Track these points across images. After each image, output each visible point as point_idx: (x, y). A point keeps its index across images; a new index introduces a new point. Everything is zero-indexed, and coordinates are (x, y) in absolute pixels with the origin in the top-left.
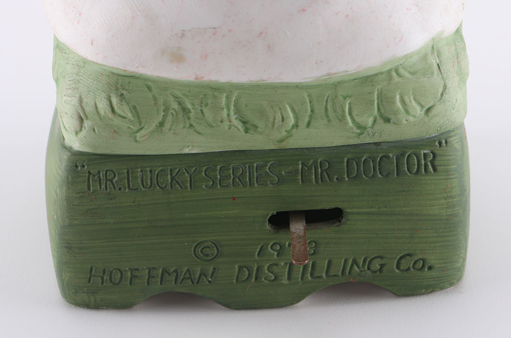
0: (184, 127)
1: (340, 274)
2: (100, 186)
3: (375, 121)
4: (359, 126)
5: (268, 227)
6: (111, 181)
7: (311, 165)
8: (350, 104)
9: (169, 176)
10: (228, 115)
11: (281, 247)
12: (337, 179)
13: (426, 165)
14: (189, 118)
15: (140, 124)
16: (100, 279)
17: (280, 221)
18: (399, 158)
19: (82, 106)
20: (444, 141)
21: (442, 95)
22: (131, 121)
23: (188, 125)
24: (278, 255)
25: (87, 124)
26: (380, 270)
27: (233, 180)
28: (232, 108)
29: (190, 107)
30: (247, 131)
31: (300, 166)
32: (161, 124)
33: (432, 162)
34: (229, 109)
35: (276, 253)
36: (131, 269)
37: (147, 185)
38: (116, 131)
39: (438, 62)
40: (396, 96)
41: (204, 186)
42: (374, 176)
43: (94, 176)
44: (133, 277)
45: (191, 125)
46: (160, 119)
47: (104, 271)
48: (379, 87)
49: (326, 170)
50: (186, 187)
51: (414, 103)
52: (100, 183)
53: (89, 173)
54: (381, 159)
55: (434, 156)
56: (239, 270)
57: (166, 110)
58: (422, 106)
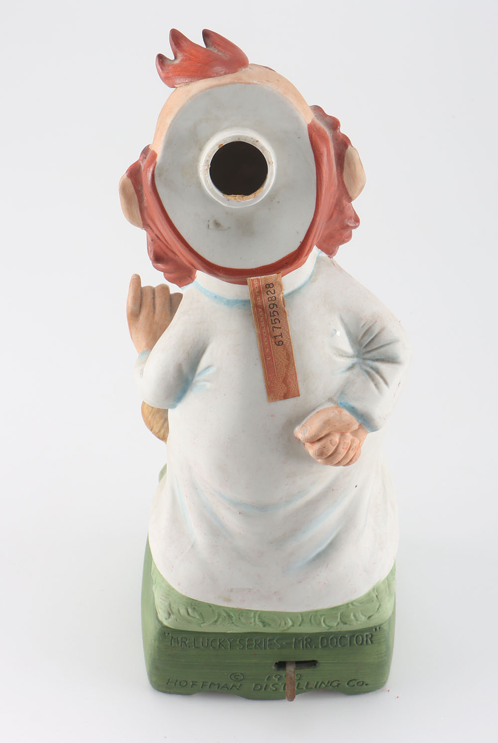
0: (228, 624)
1: (314, 687)
2: (178, 644)
3: (338, 624)
4: (328, 626)
5: (273, 668)
6: (185, 642)
7: (301, 640)
8: (324, 618)
9: (218, 642)
10: (255, 621)
11: (280, 676)
12: (315, 647)
13: (367, 641)
14: (232, 620)
15: (204, 620)
16: (174, 684)
17: (281, 665)
18: (351, 637)
19: (170, 608)
20: (378, 628)
21: (378, 609)
22: (198, 619)
23: (231, 622)
24: (278, 680)
25: (172, 616)
26: (337, 686)
27: (255, 646)
28: (257, 617)
29: (233, 615)
30: (264, 626)
31: (294, 640)
32: (216, 621)
33: (370, 639)
34: (255, 618)
35: (277, 679)
36: (192, 682)
37: (205, 645)
38: (189, 622)
39: (376, 594)
40: (350, 615)
41: (238, 648)
42: (337, 645)
43: (175, 639)
44: (193, 684)
45: (233, 623)
46: (215, 619)
47: (177, 681)
48: (341, 611)
49: (309, 643)
50: (228, 648)
51: (361, 616)
52: (178, 642)
53: (172, 637)
54: (341, 637)
55: (372, 636)
56: (255, 686)
57: (219, 615)
58: (366, 616)
